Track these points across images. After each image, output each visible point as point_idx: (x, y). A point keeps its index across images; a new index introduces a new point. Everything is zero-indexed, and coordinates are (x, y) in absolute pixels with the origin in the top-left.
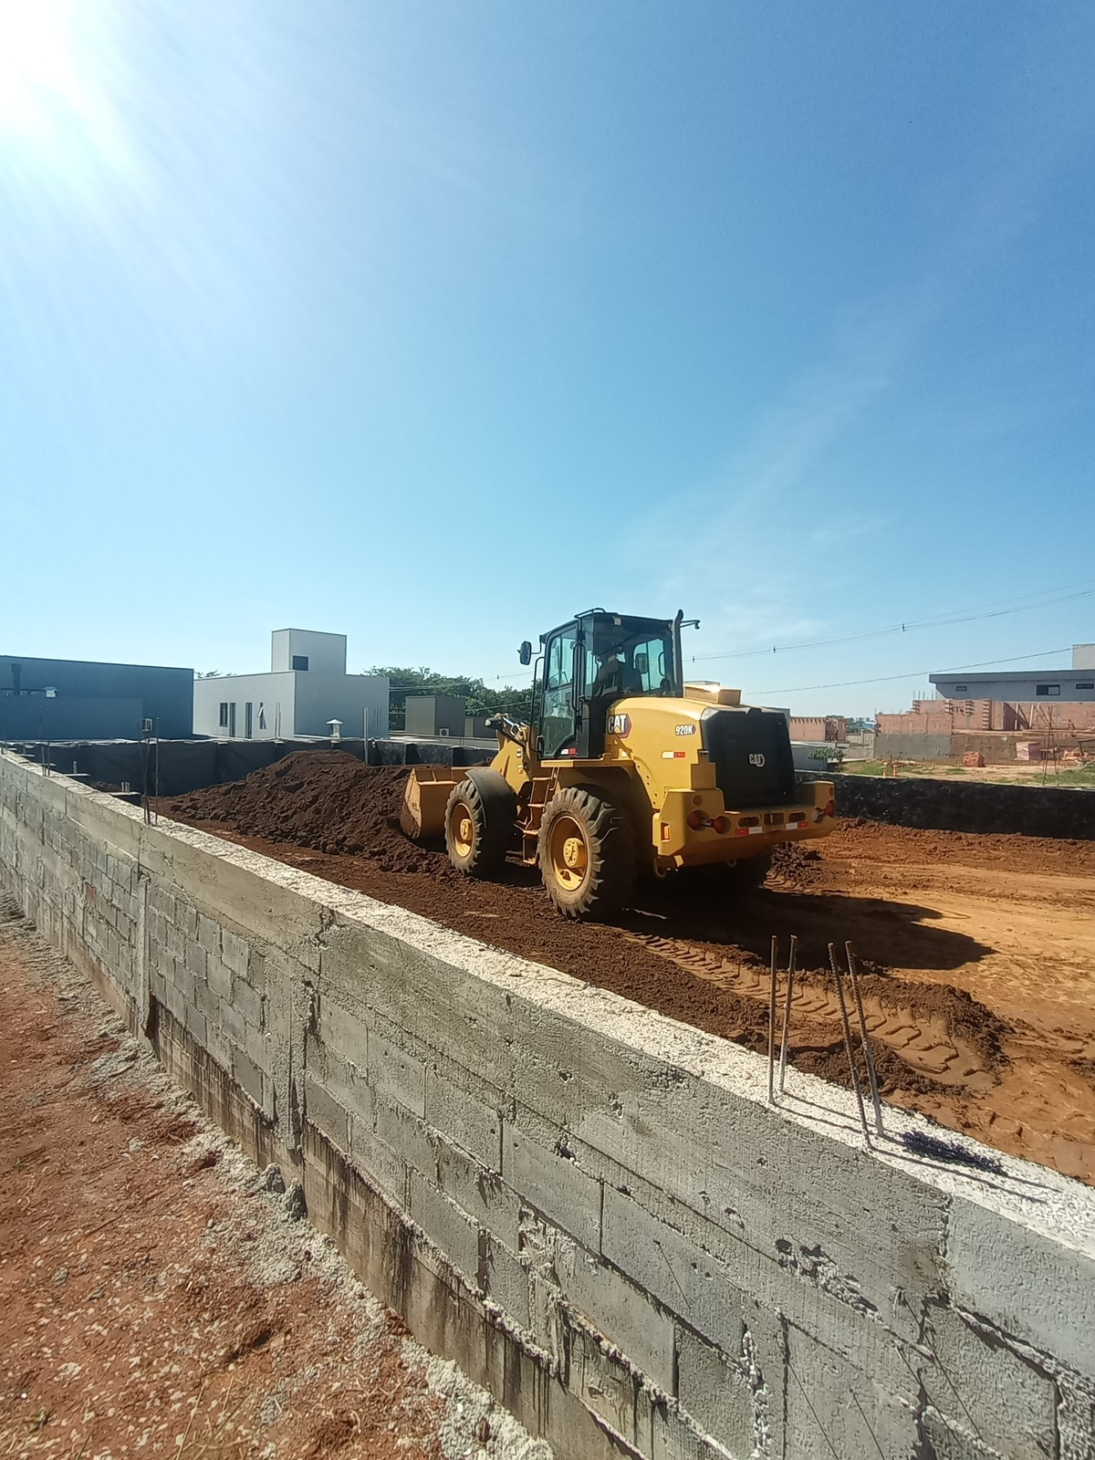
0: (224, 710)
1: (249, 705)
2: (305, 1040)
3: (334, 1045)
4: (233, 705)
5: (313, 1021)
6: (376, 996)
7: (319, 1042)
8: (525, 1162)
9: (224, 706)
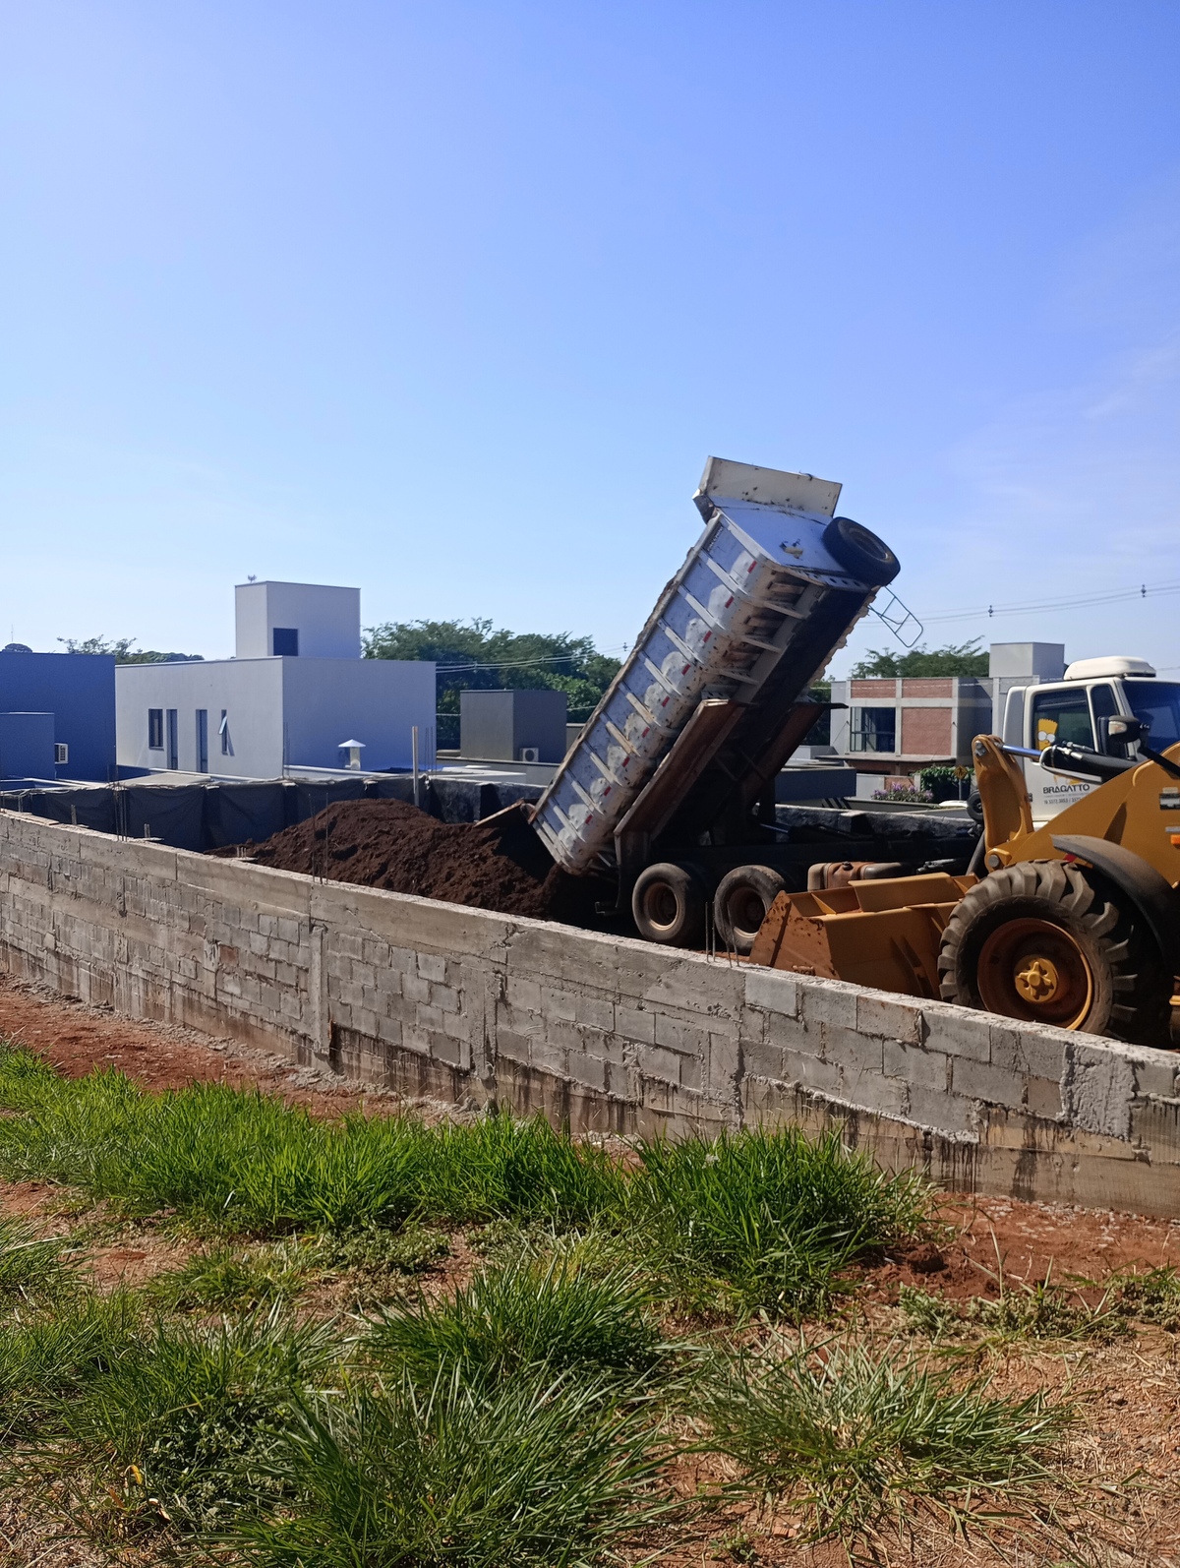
0: (156, 721)
1: (202, 715)
2: (496, 1007)
3: (516, 1003)
4: (172, 713)
5: (502, 993)
6: (546, 966)
7: (507, 1005)
8: (625, 1021)
9: (155, 715)
